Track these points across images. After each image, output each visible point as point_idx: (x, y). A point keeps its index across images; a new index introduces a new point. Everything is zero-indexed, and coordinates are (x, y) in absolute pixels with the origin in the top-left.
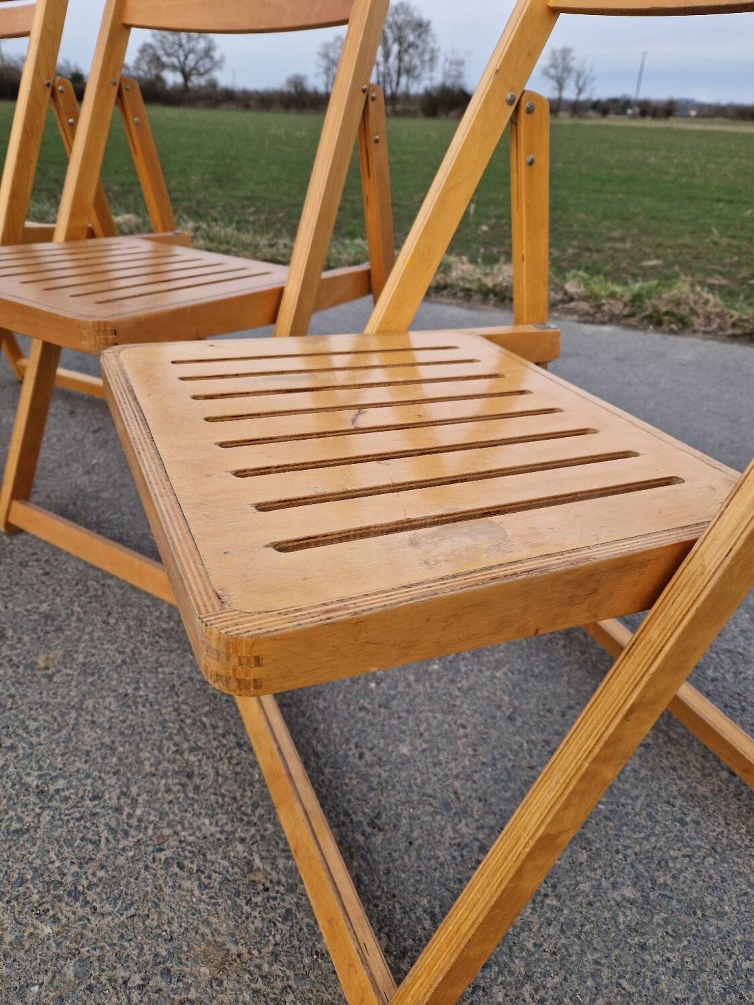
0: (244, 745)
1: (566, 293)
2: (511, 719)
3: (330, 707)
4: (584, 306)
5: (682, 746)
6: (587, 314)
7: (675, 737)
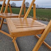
0: (14, 47)
1: (38, 18)
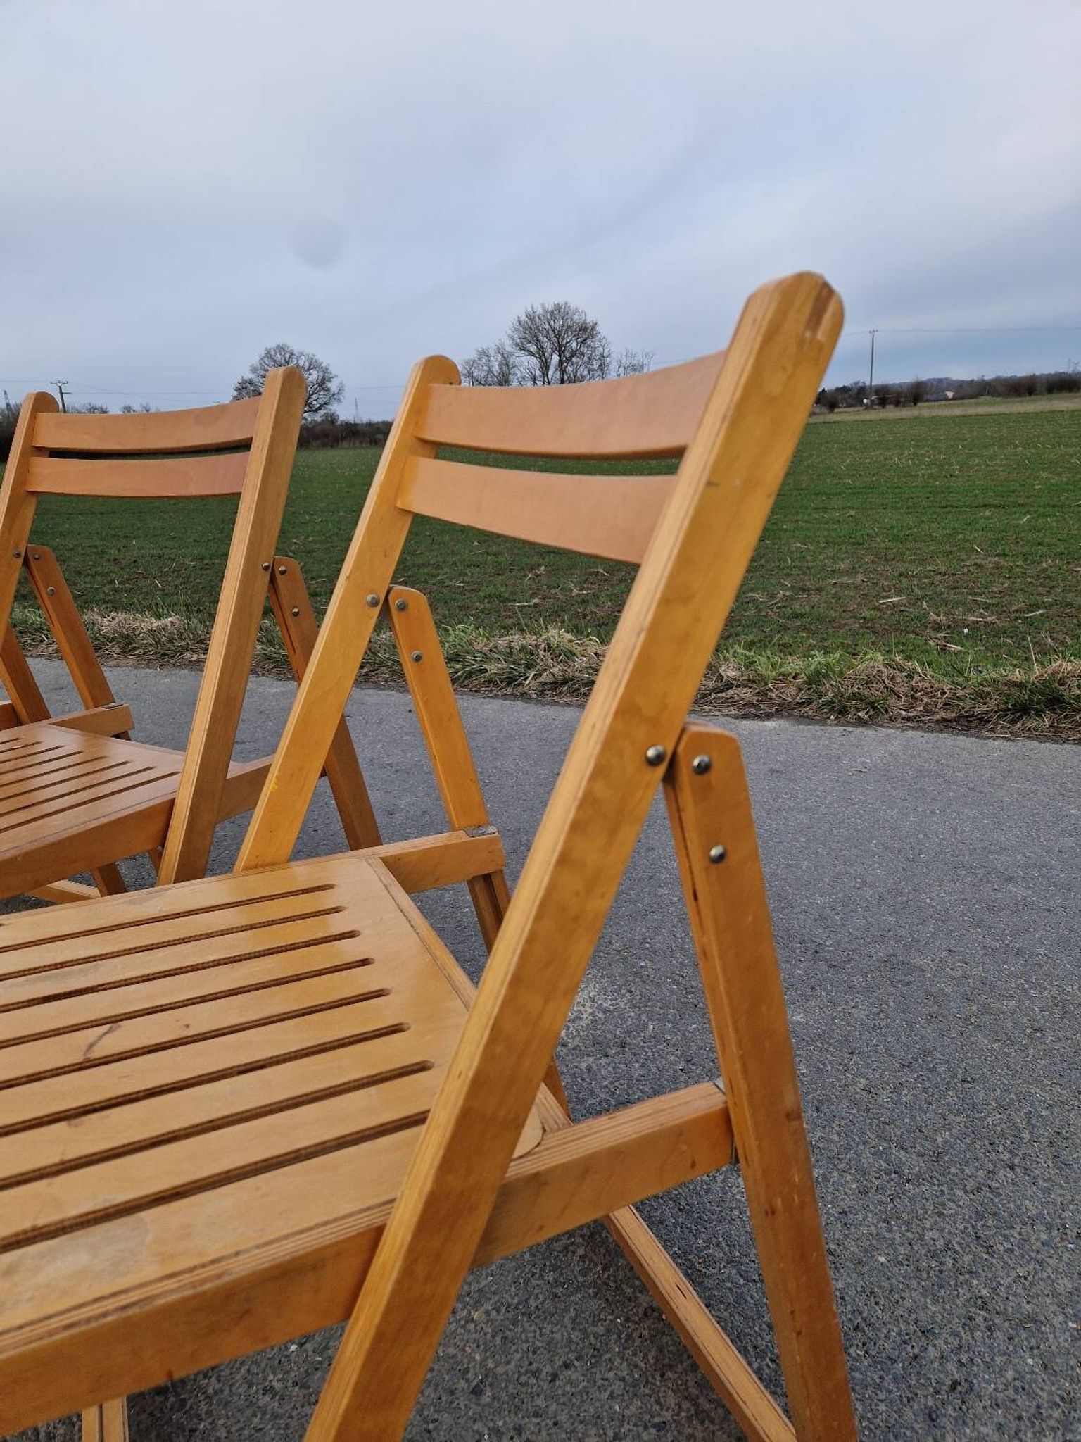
1: (721, 678)
2: (477, 1392)
3: (222, 1391)
4: (746, 694)
5: (712, 1422)
6: (749, 704)
7: (707, 1406)
